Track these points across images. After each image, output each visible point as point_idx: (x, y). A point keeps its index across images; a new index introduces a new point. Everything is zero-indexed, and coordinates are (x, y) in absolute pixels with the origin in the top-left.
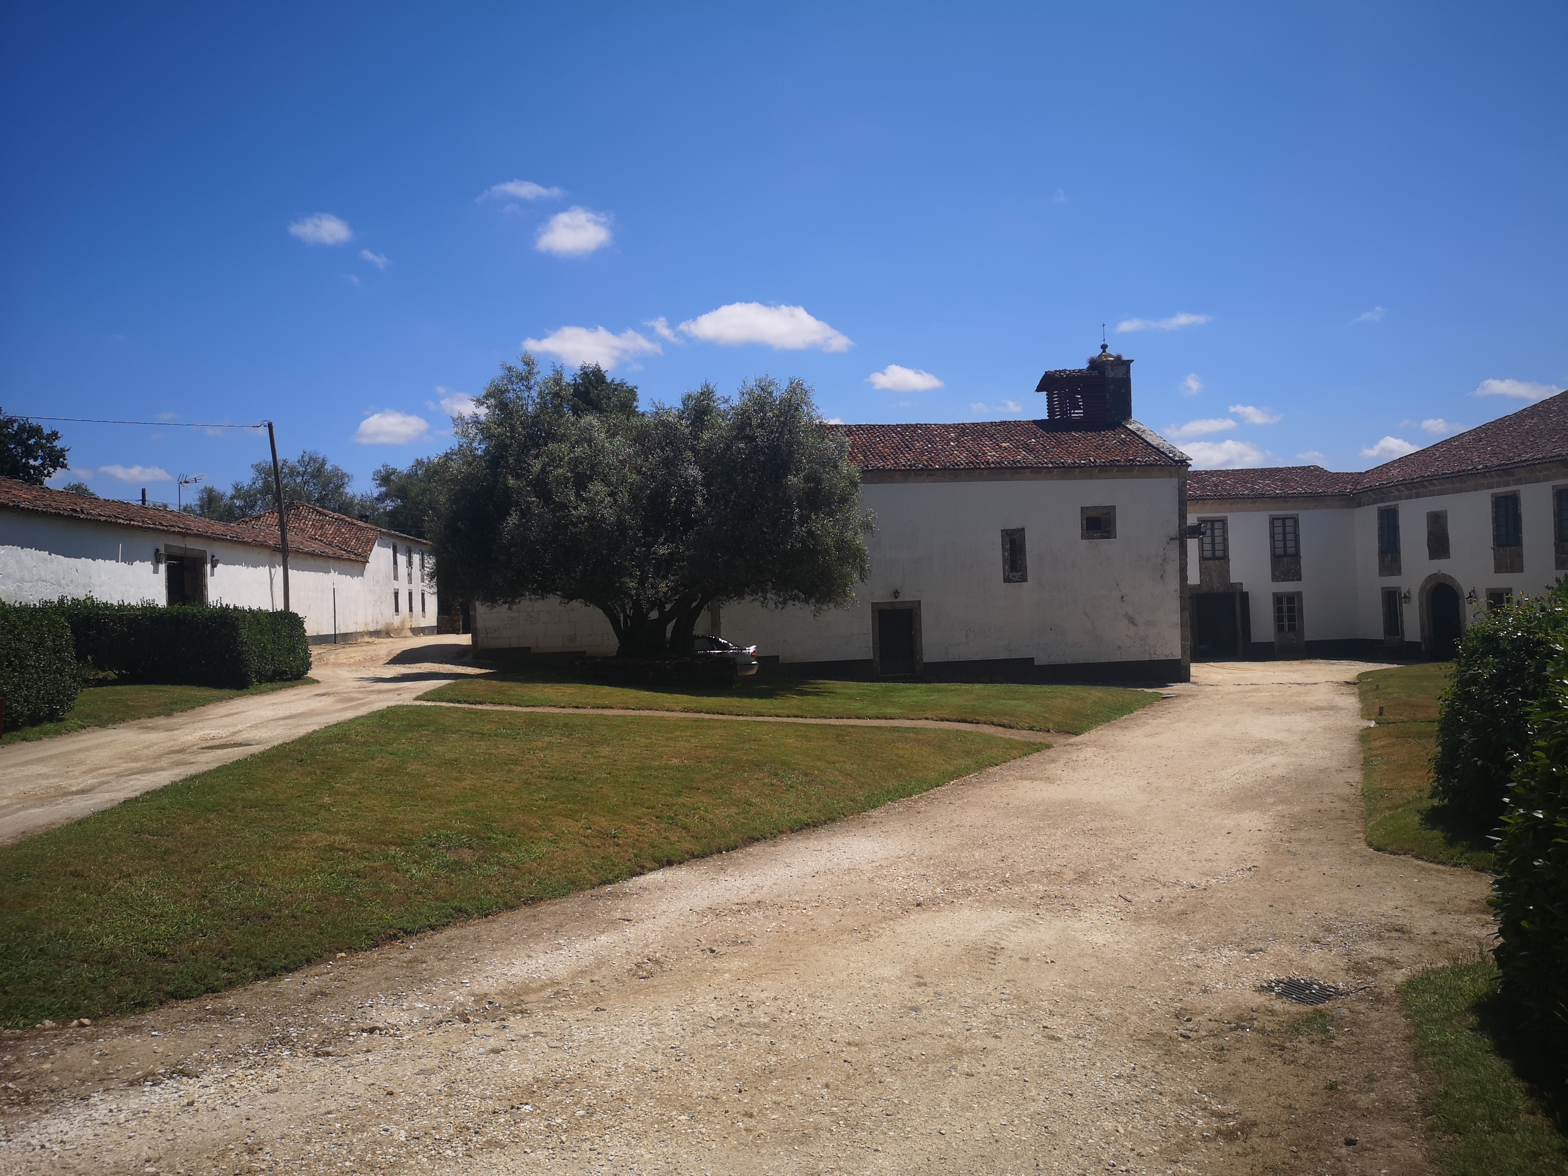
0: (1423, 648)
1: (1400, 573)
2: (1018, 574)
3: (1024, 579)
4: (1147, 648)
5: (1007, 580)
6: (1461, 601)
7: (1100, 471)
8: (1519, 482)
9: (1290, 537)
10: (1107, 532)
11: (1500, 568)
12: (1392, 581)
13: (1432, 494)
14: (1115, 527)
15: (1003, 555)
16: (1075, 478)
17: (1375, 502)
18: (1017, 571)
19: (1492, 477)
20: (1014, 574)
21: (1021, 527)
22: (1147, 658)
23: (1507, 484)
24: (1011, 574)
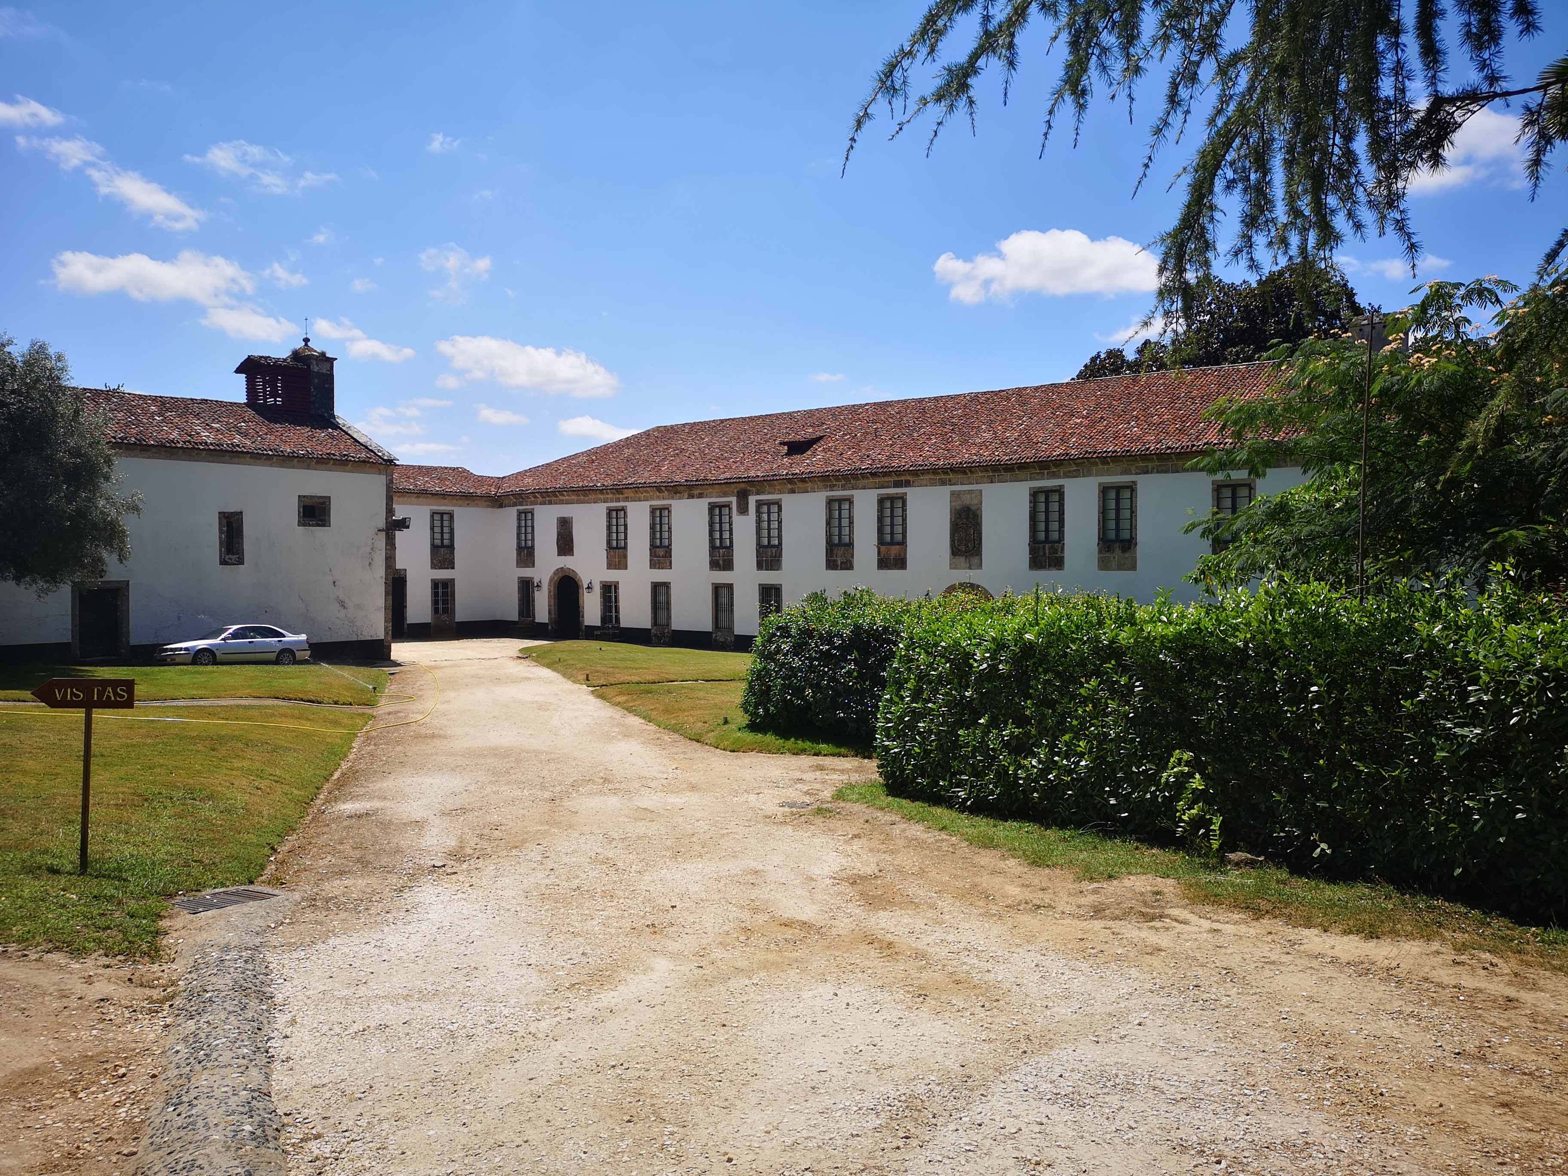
0: (550, 627)
1: (533, 566)
2: (234, 557)
3: (241, 562)
4: (355, 629)
5: (223, 562)
6: (580, 590)
7: (317, 463)
8: (626, 499)
9: (446, 530)
10: (321, 520)
11: (610, 566)
12: (526, 572)
13: (562, 502)
14: (329, 516)
15: (220, 538)
16: (293, 467)
17: (515, 505)
18: (233, 554)
19: (607, 493)
20: (230, 556)
21: (239, 510)
22: (354, 638)
23: (618, 500)
24: (227, 557)
